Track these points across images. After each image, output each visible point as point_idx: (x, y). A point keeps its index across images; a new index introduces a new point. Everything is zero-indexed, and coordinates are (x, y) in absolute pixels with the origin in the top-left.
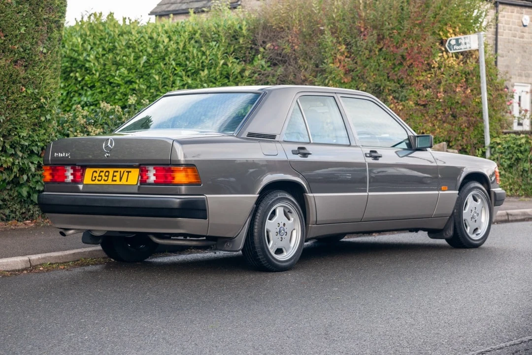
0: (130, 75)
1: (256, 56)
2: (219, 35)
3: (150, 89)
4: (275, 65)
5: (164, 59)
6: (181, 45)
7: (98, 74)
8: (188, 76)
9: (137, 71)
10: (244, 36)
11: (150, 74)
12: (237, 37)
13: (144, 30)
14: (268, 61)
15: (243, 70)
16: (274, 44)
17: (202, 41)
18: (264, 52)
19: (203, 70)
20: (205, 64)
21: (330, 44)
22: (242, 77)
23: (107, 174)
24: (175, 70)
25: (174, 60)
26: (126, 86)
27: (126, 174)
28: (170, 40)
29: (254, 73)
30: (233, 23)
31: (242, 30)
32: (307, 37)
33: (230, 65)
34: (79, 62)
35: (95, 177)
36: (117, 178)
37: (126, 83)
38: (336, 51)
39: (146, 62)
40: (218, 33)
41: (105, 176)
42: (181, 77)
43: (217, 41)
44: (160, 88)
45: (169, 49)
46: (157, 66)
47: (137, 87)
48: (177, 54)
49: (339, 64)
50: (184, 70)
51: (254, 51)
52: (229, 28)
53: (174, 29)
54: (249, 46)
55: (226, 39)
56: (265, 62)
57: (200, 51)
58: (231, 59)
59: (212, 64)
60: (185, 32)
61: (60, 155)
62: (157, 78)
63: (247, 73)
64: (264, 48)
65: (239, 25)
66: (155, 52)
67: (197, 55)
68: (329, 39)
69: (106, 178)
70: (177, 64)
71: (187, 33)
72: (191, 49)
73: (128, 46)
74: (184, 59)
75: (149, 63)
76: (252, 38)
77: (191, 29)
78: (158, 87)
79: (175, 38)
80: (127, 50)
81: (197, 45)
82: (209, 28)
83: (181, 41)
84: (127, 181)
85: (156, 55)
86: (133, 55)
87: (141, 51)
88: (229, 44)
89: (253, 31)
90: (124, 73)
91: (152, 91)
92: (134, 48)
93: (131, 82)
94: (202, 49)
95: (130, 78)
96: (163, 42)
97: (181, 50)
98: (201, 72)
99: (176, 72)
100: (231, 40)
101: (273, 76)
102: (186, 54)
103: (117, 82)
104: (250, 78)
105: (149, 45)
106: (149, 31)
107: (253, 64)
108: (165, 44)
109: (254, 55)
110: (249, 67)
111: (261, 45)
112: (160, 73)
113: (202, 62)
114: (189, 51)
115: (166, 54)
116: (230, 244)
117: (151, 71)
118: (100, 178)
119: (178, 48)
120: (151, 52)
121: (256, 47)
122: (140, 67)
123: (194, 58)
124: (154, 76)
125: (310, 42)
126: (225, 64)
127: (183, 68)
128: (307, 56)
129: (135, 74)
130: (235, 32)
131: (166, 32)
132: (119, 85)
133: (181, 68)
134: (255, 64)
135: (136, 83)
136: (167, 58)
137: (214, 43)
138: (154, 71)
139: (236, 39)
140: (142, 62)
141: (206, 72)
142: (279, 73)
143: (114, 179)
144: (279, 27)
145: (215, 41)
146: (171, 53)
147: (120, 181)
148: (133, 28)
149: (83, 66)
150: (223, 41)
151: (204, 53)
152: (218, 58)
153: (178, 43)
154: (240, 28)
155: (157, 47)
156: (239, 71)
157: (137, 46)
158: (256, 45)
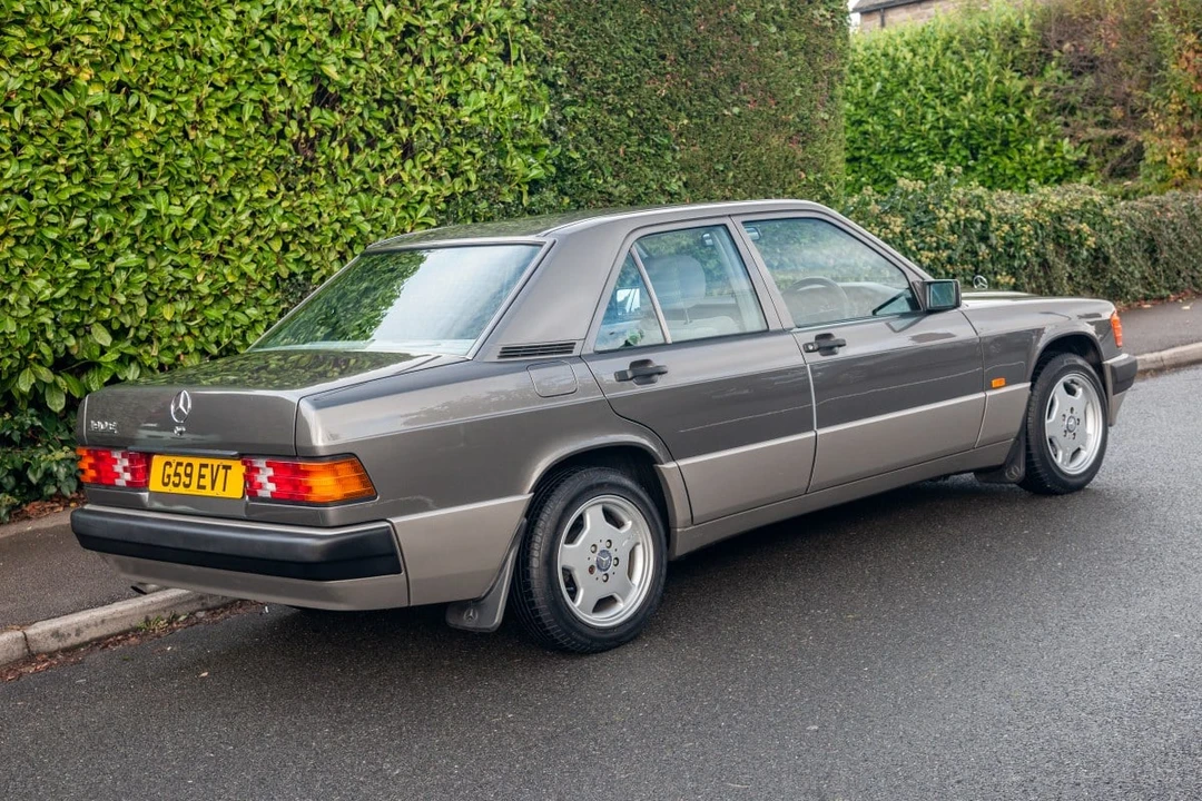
0: (859, 111)
1: (1048, 65)
2: (988, 39)
3: (890, 130)
4: (1079, 74)
5: (907, 84)
6: (931, 60)
8: (944, 105)
9: (867, 105)
10: (1028, 37)
11: (887, 108)
12: (1017, 39)
13: (873, 44)
14: (1068, 71)
15: (1029, 88)
16: (1075, 43)
17: (964, 51)
18: (1060, 58)
19: (965, 95)
20: (969, 84)
21: (1170, 35)
22: (1028, 98)
23: (189, 469)
24: (925, 98)
25: (922, 83)
26: (854, 128)
27: (222, 472)
28: (915, 55)
29: (1047, 90)
30: (1009, 19)
31: (1024, 27)
32: (1132, 27)
33: (1007, 83)
35: (169, 476)
36: (207, 482)
37: (853, 124)
38: (1181, 45)
39: (881, 91)
40: (986, 36)
41: (187, 475)
42: (934, 108)
43: (986, 49)
44: (904, 126)
45: (914, 68)
46: (898, 95)
47: (871, 130)
48: (925, 75)
49: (1186, 64)
50: (937, 97)
51: (1043, 57)
52: (1004, 28)
53: (918, 38)
54: (1037, 50)
55: (1000, 44)
56: (1064, 71)
57: (961, 66)
58: (1008, 73)
59: (979, 83)
60: (936, 40)
61: (101, 426)
62: (899, 112)
63: (1037, 91)
64: (1060, 51)
65: (1018, 22)
66: (893, 75)
67: (957, 72)
68: (1165, 27)
69: (187, 480)
70: (927, 89)
71: (939, 42)
72: (947, 65)
73: (854, 71)
74: (938, 80)
75: (885, 92)
76: (1040, 37)
77: (944, 35)
78: (900, 126)
79: (921, 51)
80: (852, 77)
81: (956, 57)
82: (972, 30)
83: (931, 54)
84: (224, 490)
85: (895, 79)
86: (860, 82)
87: (872, 75)
88: (1005, 51)
89: (1040, 27)
90: (850, 111)
91: (892, 132)
92: (861, 71)
93: (860, 122)
94: (964, 62)
95: (858, 117)
96: (905, 58)
97: (931, 67)
98: (962, 97)
99: (925, 101)
100: (1009, 45)
101: (1077, 91)
102: (940, 72)
104: (1041, 98)
105: (882, 65)
106: (882, 44)
107: (1043, 75)
108: (908, 61)
109: (1044, 64)
110: (1037, 82)
111: (1056, 48)
112: (903, 104)
113: (965, 83)
114: (944, 68)
115: (910, 77)
116: (474, 614)
117: (889, 104)
118: (176, 480)
119: (927, 65)
120: (887, 76)
121: (1047, 51)
122: (872, 99)
123: (952, 77)
124: (894, 111)
125: (1136, 34)
126: (998, 81)
127: (937, 94)
128: (1132, 57)
129: (866, 110)
130: (1013, 31)
131: (908, 44)
133: (933, 94)
134: (1047, 75)
135: (867, 122)
136: (911, 82)
137: (982, 52)
138: (893, 103)
139: (1016, 42)
140: (875, 92)
141: (970, 95)
142: (1086, 87)
143: (203, 482)
144: (1082, 17)
145: (983, 48)
146: (917, 74)
147: (213, 488)
148: (858, 43)
150: (996, 47)
151: (967, 69)
152: (987, 74)
153: (926, 58)
154: (1022, 25)
155: (895, 66)
156: (1021, 89)
157: (865, 68)
158: (1046, 47)
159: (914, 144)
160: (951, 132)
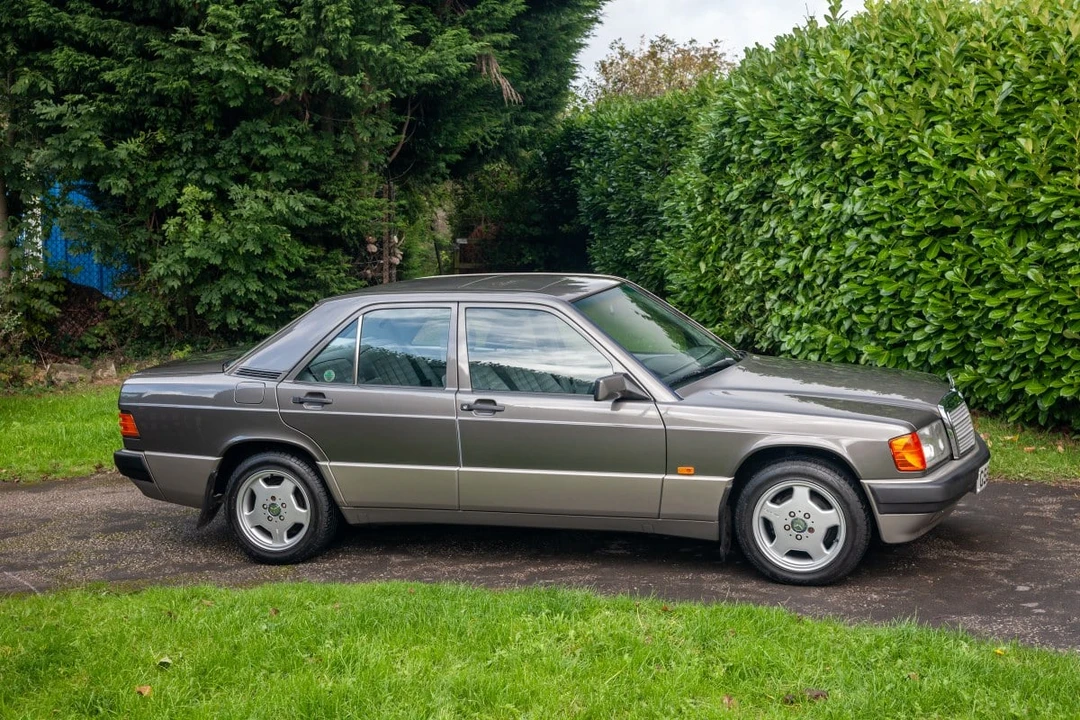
7: (881, 141)
9: (981, 127)
34: (838, 112)
39: (1008, 99)
46: (1041, 109)
66: (1039, 67)
73: (967, 56)
75: (1019, 103)
80: (962, 69)
85: (1042, 78)
86: (975, 80)
87: (1001, 68)
90: (944, 136)
92: (981, 60)
95: (959, 151)
103: (922, 161)
120: (1025, 70)
122: (990, 115)
132: (928, 172)
140: (998, 101)
149: (850, 120)
157: (990, 54)
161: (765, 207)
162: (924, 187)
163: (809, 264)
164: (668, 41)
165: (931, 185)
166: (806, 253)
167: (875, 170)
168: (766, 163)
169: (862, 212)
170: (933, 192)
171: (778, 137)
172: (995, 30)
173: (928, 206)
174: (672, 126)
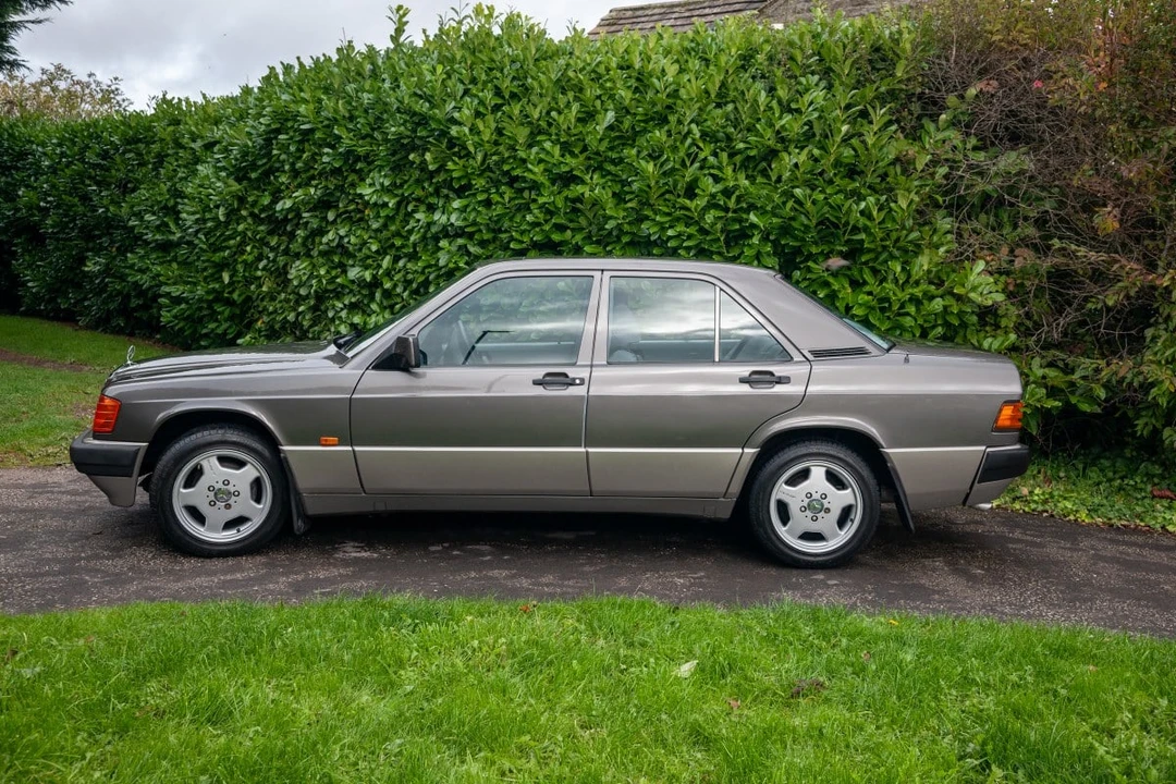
0: (568, 159)
2: (825, 58)
5: (665, 120)
6: (715, 85)
7: (480, 155)
8: (739, 166)
9: (585, 149)
11: (622, 159)
18: (958, 108)
24: (699, 149)
25: (694, 122)
26: (556, 188)
28: (682, 71)
33: (872, 140)
34: (432, 125)
37: (556, 180)
39: (611, 128)
43: (820, 75)
45: (681, 93)
46: (644, 138)
47: (587, 195)
48: (702, 109)
50: (723, 151)
52: (858, 40)
53: (687, 45)
54: (918, 89)
55: (850, 68)
60: (722, 52)
66: (639, 101)
70: (704, 135)
73: (564, 86)
74: (724, 121)
75: (620, 131)
79: (694, 66)
80: (560, 96)
85: (642, 109)
86: (575, 107)
87: (599, 98)
90: (551, 155)
91: (628, 206)
92: (579, 89)
93: (569, 179)
95: (566, 169)
96: (664, 73)
97: (713, 95)
99: (701, 155)
102: (728, 108)
103: (530, 176)
105: (619, 82)
108: (670, 79)
112: (654, 157)
113: (783, 130)
115: (673, 107)
117: (625, 152)
119: (705, 92)
120: (626, 102)
122: (594, 140)
127: (723, 145)
129: (582, 158)
130: (877, 50)
131: (669, 52)
132: (535, 186)
133: (716, 145)
135: (583, 182)
136: (674, 117)
137: (813, 79)
138: (633, 152)
140: (600, 129)
145: (814, 73)
146: (686, 105)
149: (445, 133)
150: (844, 72)
151: (786, 105)
155: (644, 86)
156: (893, 157)
157: (587, 84)
159: (670, 233)
160: (753, 218)
161: (331, 216)
162: (535, 201)
163: (388, 273)
164: (63, 70)
165: (541, 200)
166: (386, 262)
167: (474, 182)
168: (336, 172)
169: (459, 223)
170: (542, 207)
171: (354, 146)
172: (589, 64)
173: (536, 220)
174: (129, 143)
